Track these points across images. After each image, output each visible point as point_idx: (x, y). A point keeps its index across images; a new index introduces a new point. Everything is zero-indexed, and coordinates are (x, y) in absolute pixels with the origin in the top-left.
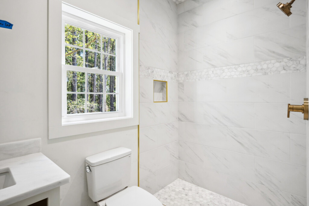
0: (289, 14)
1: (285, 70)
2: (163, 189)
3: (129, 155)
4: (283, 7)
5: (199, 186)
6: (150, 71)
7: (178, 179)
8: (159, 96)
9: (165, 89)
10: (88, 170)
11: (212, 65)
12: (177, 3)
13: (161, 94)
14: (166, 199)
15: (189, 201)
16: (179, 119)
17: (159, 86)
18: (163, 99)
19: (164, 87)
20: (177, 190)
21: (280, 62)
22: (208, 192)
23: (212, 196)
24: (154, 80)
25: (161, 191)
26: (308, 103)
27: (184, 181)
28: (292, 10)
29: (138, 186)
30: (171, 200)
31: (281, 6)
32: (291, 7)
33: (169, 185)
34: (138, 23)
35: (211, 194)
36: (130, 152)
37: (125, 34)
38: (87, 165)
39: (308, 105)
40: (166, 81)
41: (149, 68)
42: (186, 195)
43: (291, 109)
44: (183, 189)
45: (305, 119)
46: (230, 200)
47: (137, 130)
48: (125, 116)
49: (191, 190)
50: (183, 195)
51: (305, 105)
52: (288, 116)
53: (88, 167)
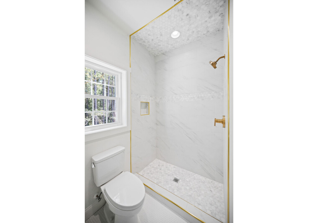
0: (215, 67)
1: (213, 98)
2: (147, 167)
3: (123, 151)
4: (212, 64)
5: (168, 163)
6: (138, 96)
7: (156, 159)
8: (144, 111)
9: (148, 107)
10: (93, 167)
11: (175, 93)
12: (155, 55)
13: (146, 110)
14: (148, 173)
15: (161, 173)
16: (157, 124)
17: (144, 105)
18: (147, 112)
19: (147, 105)
20: (155, 167)
21: (211, 93)
22: (172, 166)
23: (175, 169)
24: (141, 102)
25: (145, 168)
26: (225, 118)
27: (159, 160)
28: (217, 66)
29: (131, 172)
30: (151, 174)
31: (211, 63)
32: (216, 64)
33: (150, 164)
34: (130, 67)
35: (174, 167)
36: (124, 149)
37: (121, 73)
38: (92, 162)
39: (225, 120)
40: (149, 102)
41: (137, 95)
42: (160, 169)
43: (216, 121)
44: (159, 165)
45: (223, 127)
46: (185, 170)
47: (130, 133)
48: (122, 125)
49: (163, 166)
50: (159, 170)
51: (224, 120)
52: (215, 125)
53: (93, 164)
